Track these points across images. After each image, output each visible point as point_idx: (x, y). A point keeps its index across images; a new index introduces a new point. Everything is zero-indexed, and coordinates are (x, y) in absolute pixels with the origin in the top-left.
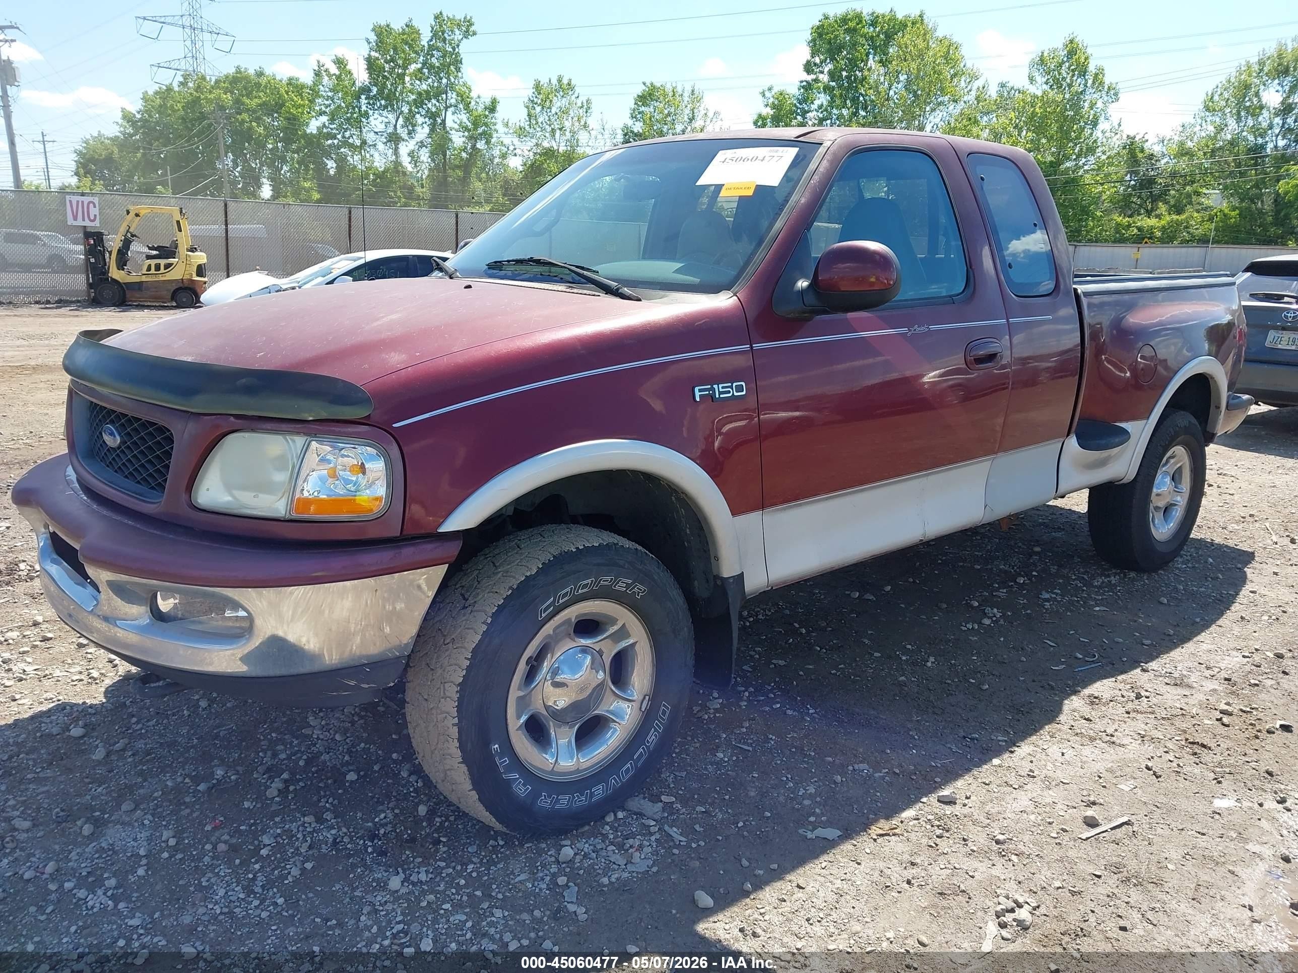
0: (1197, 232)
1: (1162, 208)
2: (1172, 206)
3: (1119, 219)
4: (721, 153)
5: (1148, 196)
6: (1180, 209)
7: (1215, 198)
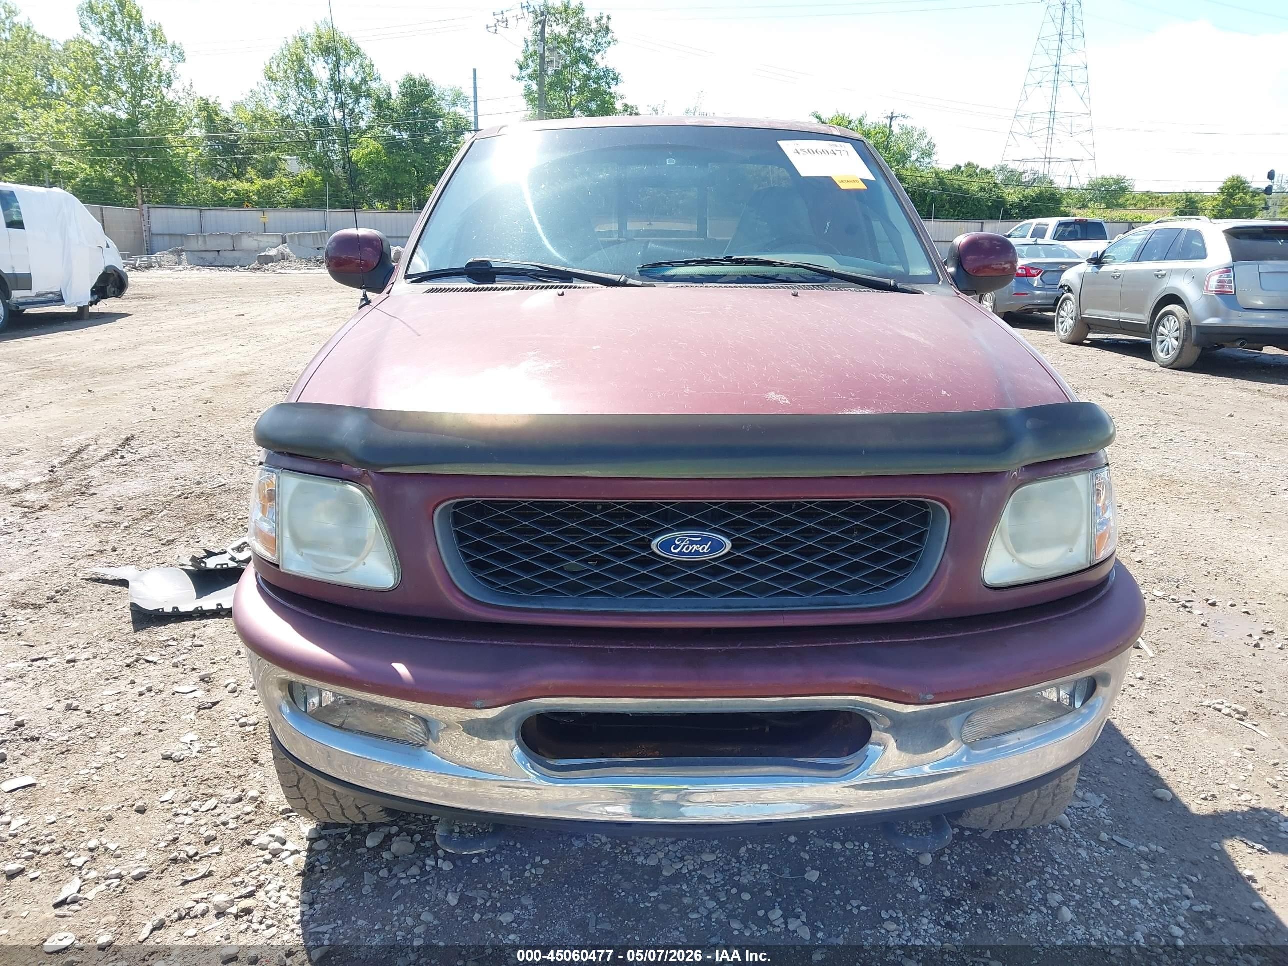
0: (289, 197)
1: (251, 173)
2: (260, 171)
3: (214, 182)
4: (782, 143)
5: (232, 161)
6: (267, 174)
7: (292, 164)
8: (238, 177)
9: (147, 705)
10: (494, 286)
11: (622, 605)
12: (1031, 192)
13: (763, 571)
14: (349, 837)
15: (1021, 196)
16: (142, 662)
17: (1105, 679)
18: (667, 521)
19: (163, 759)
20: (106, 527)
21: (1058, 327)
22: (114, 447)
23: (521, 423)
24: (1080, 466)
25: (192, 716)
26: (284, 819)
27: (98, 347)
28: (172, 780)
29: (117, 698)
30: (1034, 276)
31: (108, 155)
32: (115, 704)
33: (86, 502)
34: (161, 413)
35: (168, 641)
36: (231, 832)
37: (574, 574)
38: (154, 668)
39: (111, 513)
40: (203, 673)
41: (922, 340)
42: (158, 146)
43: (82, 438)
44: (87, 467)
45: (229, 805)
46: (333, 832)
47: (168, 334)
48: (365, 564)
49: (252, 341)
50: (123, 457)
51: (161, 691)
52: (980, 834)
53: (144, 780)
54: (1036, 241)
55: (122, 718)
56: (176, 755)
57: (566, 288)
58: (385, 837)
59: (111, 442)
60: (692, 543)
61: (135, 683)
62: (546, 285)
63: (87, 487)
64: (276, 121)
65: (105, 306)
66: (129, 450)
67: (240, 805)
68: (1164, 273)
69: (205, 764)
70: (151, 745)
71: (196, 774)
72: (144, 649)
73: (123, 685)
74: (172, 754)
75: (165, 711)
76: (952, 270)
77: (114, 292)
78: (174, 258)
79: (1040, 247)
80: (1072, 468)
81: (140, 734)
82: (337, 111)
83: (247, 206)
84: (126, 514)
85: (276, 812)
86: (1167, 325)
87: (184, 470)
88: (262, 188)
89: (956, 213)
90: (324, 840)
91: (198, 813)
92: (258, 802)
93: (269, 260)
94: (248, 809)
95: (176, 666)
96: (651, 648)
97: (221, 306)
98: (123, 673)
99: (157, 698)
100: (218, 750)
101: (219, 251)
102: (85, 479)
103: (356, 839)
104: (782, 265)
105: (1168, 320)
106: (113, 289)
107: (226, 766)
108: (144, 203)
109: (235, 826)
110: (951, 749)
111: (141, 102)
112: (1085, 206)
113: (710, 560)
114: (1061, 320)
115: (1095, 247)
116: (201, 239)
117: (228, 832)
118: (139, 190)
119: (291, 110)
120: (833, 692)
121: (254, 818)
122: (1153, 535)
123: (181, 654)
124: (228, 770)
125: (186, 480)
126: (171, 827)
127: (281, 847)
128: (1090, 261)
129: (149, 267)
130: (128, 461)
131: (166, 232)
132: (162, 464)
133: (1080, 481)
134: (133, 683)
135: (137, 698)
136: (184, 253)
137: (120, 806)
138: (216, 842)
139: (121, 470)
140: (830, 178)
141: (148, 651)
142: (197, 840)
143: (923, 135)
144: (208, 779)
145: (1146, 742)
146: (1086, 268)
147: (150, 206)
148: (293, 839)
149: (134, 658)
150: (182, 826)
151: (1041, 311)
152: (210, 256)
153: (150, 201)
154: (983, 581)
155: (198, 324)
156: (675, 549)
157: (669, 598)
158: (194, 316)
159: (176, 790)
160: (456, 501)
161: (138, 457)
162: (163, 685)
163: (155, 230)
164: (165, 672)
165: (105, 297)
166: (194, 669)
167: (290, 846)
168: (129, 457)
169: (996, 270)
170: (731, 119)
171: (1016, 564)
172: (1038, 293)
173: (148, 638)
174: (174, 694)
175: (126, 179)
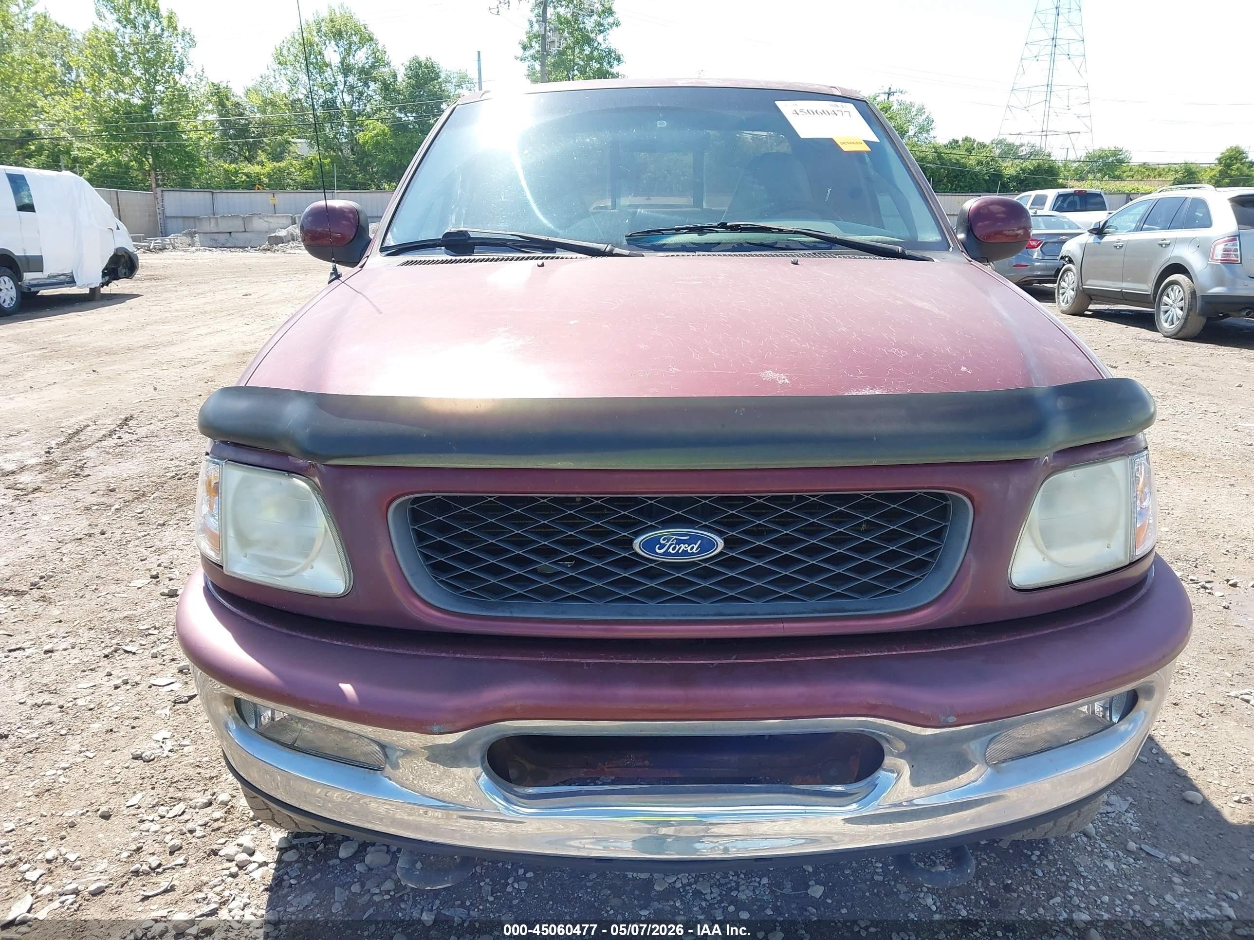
0: (298, 179)
2: (270, 154)
3: (226, 166)
4: (779, 104)
5: (244, 144)
6: (277, 157)
7: (302, 147)
8: (250, 160)
9: (121, 698)
10: (472, 258)
11: (602, 611)
12: (1029, 165)
13: (758, 573)
14: (321, 846)
15: (1018, 169)
16: (121, 652)
17: (1149, 692)
18: (651, 518)
19: (133, 758)
20: (97, 509)
21: (1059, 298)
22: (112, 427)
23: (483, 408)
24: (1118, 450)
25: (167, 711)
26: (254, 826)
27: (107, 327)
28: (140, 782)
29: (91, 691)
30: (1034, 247)
31: (124, 140)
32: (89, 698)
33: (79, 483)
34: (162, 393)
35: (149, 629)
36: (198, 840)
37: (547, 576)
38: (132, 659)
39: (103, 495)
40: (181, 665)
41: (936, 311)
42: (171, 130)
43: (81, 418)
44: (83, 448)
45: (197, 810)
46: (305, 840)
47: (176, 314)
48: (312, 567)
49: (257, 320)
50: (120, 438)
51: (137, 684)
52: (997, 842)
53: (111, 782)
54: (1036, 213)
55: (95, 713)
56: (147, 754)
57: (547, 258)
58: (360, 846)
59: (110, 423)
60: (679, 542)
61: (111, 675)
62: (526, 255)
63: (82, 468)
64: (286, 105)
65: (117, 287)
66: (127, 430)
67: (208, 810)
68: (1168, 242)
69: (176, 765)
70: (122, 743)
71: (165, 775)
72: (124, 638)
73: (99, 677)
74: (142, 753)
75: (139, 705)
76: (961, 236)
77: (125, 273)
78: (188, 240)
79: (1040, 219)
80: (1109, 452)
81: (111, 730)
82: (345, 95)
83: (258, 189)
84: (118, 496)
85: (246, 818)
86: (1172, 294)
87: (180, 450)
88: (273, 171)
89: (954, 187)
90: (295, 851)
91: (165, 819)
92: (228, 807)
93: (278, 240)
94: (217, 814)
95: (155, 656)
96: (634, 661)
97: (229, 286)
98: (100, 664)
99: (133, 691)
100: (191, 748)
101: (230, 233)
102: (80, 460)
103: (328, 848)
104: (781, 231)
105: (1172, 290)
106: (124, 271)
107: (198, 766)
108: (158, 186)
109: (202, 834)
110: (975, 775)
111: (154, 88)
112: (1082, 179)
113: (699, 561)
114: (1061, 291)
115: (1096, 217)
116: (213, 222)
117: (194, 840)
118: (153, 173)
119: (301, 93)
120: (841, 713)
121: (223, 824)
122: (1167, 511)
123: (161, 643)
124: (199, 770)
125: (180, 461)
126: (135, 834)
127: (249, 858)
128: (1091, 231)
129: (163, 249)
130: (125, 441)
131: (181, 215)
132: (158, 444)
133: (1117, 467)
134: (109, 674)
135: (112, 691)
136: (197, 235)
137: (85, 811)
138: (181, 851)
139: (117, 451)
140: (831, 140)
141: (128, 641)
142: (162, 850)
143: (921, 110)
144: (177, 781)
145: (1172, 738)
146: (1088, 238)
147: (163, 189)
148: (262, 849)
149: (113, 648)
150: (147, 834)
151: (1040, 282)
152: (222, 238)
153: (165, 184)
154: (1010, 582)
155: (205, 304)
156: (659, 549)
157: (654, 604)
158: (203, 296)
159: (144, 793)
160: (412, 496)
161: (135, 437)
162: (140, 677)
163: (168, 213)
164: (143, 663)
165: (117, 278)
166: (173, 660)
167: (258, 857)
168: (126, 437)
169: (1009, 236)
170: (725, 80)
171: (1047, 563)
172: (1037, 264)
173: (129, 626)
174: (150, 687)
175: (141, 163)
